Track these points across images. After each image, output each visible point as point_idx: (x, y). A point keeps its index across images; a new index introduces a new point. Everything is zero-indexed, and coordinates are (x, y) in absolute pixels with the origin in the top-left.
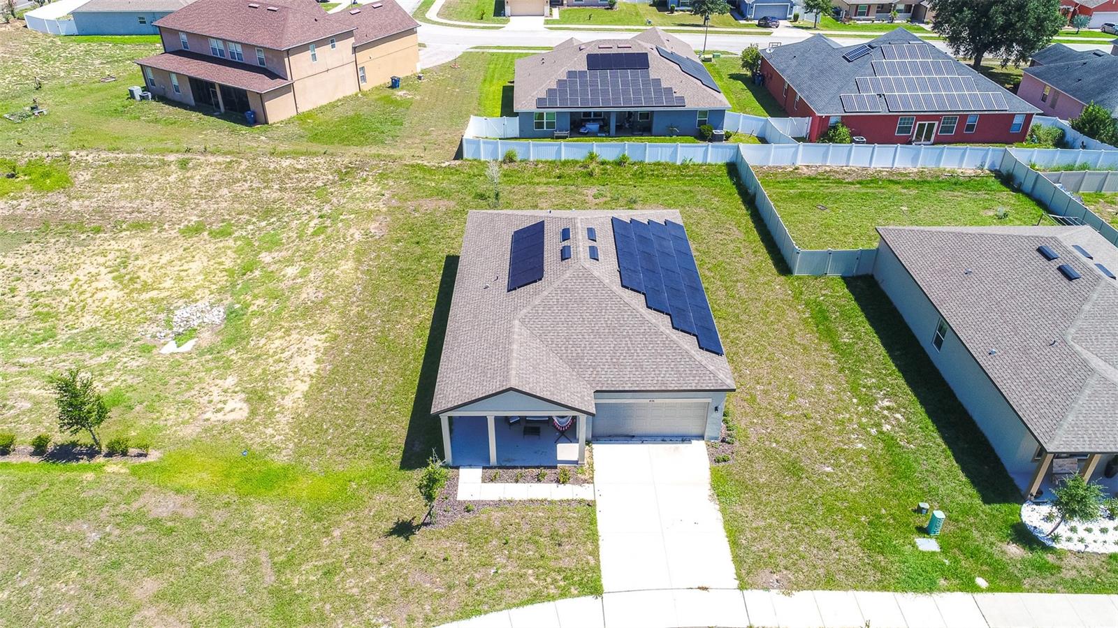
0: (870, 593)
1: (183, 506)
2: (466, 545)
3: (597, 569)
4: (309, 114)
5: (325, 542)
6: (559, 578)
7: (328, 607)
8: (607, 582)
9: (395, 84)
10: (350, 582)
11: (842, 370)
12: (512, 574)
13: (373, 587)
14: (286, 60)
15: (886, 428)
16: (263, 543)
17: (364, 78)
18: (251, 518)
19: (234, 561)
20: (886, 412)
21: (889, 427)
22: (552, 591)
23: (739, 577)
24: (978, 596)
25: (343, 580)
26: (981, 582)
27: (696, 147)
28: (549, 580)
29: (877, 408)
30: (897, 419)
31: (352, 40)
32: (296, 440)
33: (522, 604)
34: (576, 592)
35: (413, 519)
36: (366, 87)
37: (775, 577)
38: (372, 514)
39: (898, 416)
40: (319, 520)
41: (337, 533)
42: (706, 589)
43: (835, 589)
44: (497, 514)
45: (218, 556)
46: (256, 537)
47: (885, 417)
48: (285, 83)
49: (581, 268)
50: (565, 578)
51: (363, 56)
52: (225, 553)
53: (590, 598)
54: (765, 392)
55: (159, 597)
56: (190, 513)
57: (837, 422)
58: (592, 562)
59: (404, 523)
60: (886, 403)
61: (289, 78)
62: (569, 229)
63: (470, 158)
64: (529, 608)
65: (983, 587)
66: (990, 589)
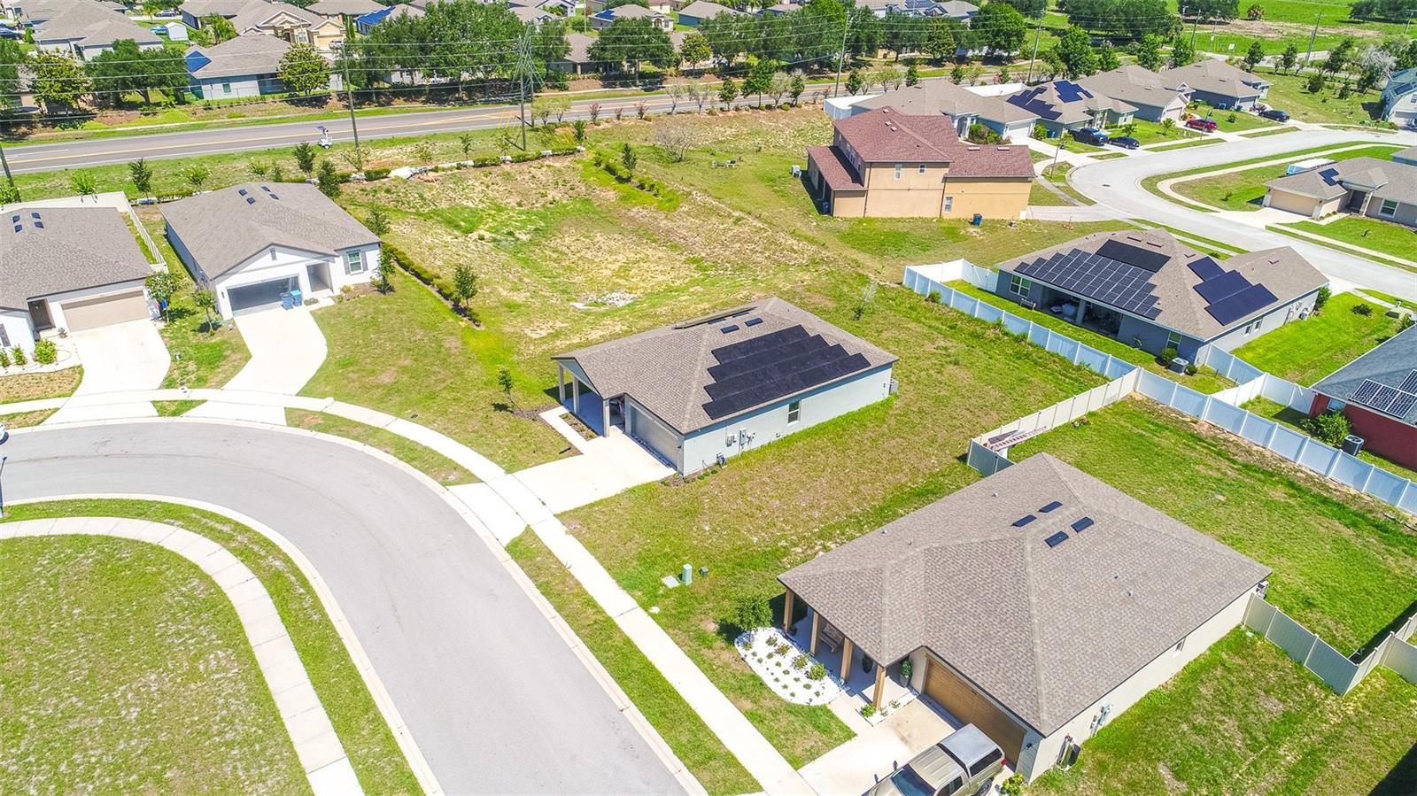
4: (870, 220)
8: (519, 473)
9: (976, 221)
14: (868, 170)
15: (797, 549)
17: (948, 207)
20: (819, 547)
21: (799, 551)
23: (566, 512)
26: (655, 609)
27: (1097, 353)
28: (505, 456)
29: (819, 542)
31: (946, 170)
33: (482, 454)
34: (504, 465)
36: (947, 215)
37: (578, 526)
42: (544, 504)
44: (540, 428)
47: (811, 548)
48: (862, 188)
50: (511, 459)
51: (952, 188)
53: (503, 471)
61: (866, 185)
63: (907, 286)
65: (651, 611)
66: (653, 616)
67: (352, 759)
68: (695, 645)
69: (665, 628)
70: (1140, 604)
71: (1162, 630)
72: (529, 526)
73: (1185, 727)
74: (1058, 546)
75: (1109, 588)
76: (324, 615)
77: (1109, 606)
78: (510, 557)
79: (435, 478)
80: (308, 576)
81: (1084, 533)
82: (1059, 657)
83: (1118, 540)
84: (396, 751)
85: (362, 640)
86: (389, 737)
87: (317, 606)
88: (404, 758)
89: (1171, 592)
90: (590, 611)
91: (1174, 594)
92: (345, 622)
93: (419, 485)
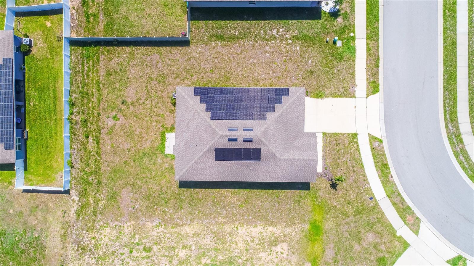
0: (356, 64)
1: (330, 248)
2: (339, 168)
3: (348, 134)
5: (338, 206)
6: (351, 144)
7: (359, 201)
8: (353, 132)
10: (352, 197)
11: (255, 41)
12: (350, 156)
13: (353, 191)
16: (339, 223)
18: (331, 229)
19: (347, 229)
20: (280, 34)
21: (288, 35)
22: (356, 145)
23: (351, 97)
24: (357, 37)
25: (352, 199)
28: (352, 146)
29: (277, 36)
30: (283, 31)
32: (298, 224)
33: (360, 153)
34: (356, 140)
35: (330, 184)
37: (351, 88)
38: (328, 196)
39: (281, 30)
40: (331, 210)
41: (335, 204)
42: (355, 107)
43: (355, 73)
44: (328, 161)
45: (345, 233)
46: (337, 225)
47: (282, 35)
49: (260, 135)
50: (352, 142)
52: (344, 232)
53: (358, 136)
55: (359, 243)
56: (332, 246)
57: (287, 52)
58: (346, 135)
59: (331, 186)
60: (275, 32)
62: (228, 138)
64: (361, 152)
65: (353, 35)
66: (354, 33)
67: (455, 32)
68: (350, 15)
69: (354, 26)
72: (366, 98)
76: (444, 93)
78: (380, 87)
79: (383, 148)
80: (443, 115)
84: (444, 28)
85: (437, 76)
86: (444, 33)
87: (445, 99)
88: (443, 24)
90: (370, 46)
92: (439, 87)
93: (389, 146)
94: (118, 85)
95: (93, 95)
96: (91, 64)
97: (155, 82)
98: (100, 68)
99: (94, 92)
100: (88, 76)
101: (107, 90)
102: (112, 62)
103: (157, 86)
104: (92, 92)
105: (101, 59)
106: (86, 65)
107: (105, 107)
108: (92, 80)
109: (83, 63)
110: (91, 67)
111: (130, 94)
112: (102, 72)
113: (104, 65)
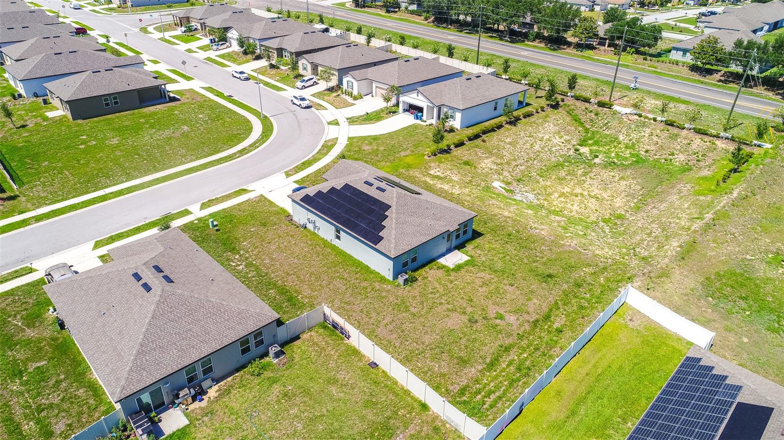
11: (266, 274)
15: (237, 257)
20: (240, 263)
21: (236, 257)
24: (196, 218)
26: (196, 222)
29: (244, 263)
30: (234, 262)
39: (234, 264)
47: (239, 261)
54: (290, 242)
55: (378, 149)
57: (257, 247)
60: (240, 267)
70: (98, 320)
71: (81, 331)
73: (62, 377)
74: (134, 278)
75: (108, 304)
77: (98, 305)
79: (290, 170)
81: (142, 289)
82: (75, 286)
83: (138, 306)
89: (104, 335)
91: (102, 337)
94: (463, 341)
95: (510, 363)
96: (479, 396)
97: (412, 310)
98: (469, 380)
99: (507, 363)
100: (497, 387)
101: (484, 348)
102: (444, 370)
103: (414, 305)
104: (508, 365)
105: (457, 388)
106: (489, 401)
107: (504, 335)
108: (496, 378)
109: (491, 407)
110: (483, 393)
111: (456, 321)
112: (471, 372)
113: (460, 376)
